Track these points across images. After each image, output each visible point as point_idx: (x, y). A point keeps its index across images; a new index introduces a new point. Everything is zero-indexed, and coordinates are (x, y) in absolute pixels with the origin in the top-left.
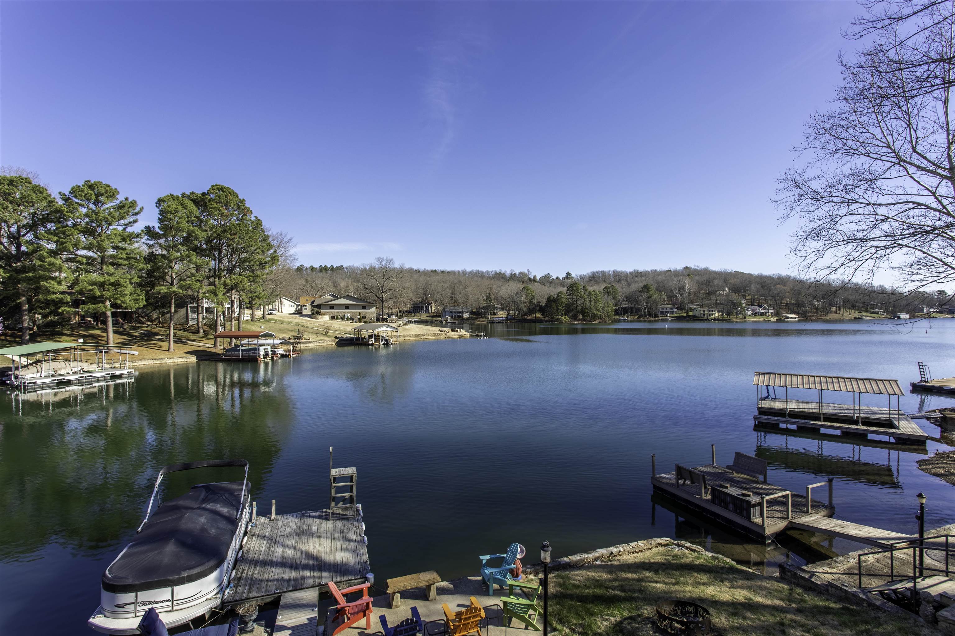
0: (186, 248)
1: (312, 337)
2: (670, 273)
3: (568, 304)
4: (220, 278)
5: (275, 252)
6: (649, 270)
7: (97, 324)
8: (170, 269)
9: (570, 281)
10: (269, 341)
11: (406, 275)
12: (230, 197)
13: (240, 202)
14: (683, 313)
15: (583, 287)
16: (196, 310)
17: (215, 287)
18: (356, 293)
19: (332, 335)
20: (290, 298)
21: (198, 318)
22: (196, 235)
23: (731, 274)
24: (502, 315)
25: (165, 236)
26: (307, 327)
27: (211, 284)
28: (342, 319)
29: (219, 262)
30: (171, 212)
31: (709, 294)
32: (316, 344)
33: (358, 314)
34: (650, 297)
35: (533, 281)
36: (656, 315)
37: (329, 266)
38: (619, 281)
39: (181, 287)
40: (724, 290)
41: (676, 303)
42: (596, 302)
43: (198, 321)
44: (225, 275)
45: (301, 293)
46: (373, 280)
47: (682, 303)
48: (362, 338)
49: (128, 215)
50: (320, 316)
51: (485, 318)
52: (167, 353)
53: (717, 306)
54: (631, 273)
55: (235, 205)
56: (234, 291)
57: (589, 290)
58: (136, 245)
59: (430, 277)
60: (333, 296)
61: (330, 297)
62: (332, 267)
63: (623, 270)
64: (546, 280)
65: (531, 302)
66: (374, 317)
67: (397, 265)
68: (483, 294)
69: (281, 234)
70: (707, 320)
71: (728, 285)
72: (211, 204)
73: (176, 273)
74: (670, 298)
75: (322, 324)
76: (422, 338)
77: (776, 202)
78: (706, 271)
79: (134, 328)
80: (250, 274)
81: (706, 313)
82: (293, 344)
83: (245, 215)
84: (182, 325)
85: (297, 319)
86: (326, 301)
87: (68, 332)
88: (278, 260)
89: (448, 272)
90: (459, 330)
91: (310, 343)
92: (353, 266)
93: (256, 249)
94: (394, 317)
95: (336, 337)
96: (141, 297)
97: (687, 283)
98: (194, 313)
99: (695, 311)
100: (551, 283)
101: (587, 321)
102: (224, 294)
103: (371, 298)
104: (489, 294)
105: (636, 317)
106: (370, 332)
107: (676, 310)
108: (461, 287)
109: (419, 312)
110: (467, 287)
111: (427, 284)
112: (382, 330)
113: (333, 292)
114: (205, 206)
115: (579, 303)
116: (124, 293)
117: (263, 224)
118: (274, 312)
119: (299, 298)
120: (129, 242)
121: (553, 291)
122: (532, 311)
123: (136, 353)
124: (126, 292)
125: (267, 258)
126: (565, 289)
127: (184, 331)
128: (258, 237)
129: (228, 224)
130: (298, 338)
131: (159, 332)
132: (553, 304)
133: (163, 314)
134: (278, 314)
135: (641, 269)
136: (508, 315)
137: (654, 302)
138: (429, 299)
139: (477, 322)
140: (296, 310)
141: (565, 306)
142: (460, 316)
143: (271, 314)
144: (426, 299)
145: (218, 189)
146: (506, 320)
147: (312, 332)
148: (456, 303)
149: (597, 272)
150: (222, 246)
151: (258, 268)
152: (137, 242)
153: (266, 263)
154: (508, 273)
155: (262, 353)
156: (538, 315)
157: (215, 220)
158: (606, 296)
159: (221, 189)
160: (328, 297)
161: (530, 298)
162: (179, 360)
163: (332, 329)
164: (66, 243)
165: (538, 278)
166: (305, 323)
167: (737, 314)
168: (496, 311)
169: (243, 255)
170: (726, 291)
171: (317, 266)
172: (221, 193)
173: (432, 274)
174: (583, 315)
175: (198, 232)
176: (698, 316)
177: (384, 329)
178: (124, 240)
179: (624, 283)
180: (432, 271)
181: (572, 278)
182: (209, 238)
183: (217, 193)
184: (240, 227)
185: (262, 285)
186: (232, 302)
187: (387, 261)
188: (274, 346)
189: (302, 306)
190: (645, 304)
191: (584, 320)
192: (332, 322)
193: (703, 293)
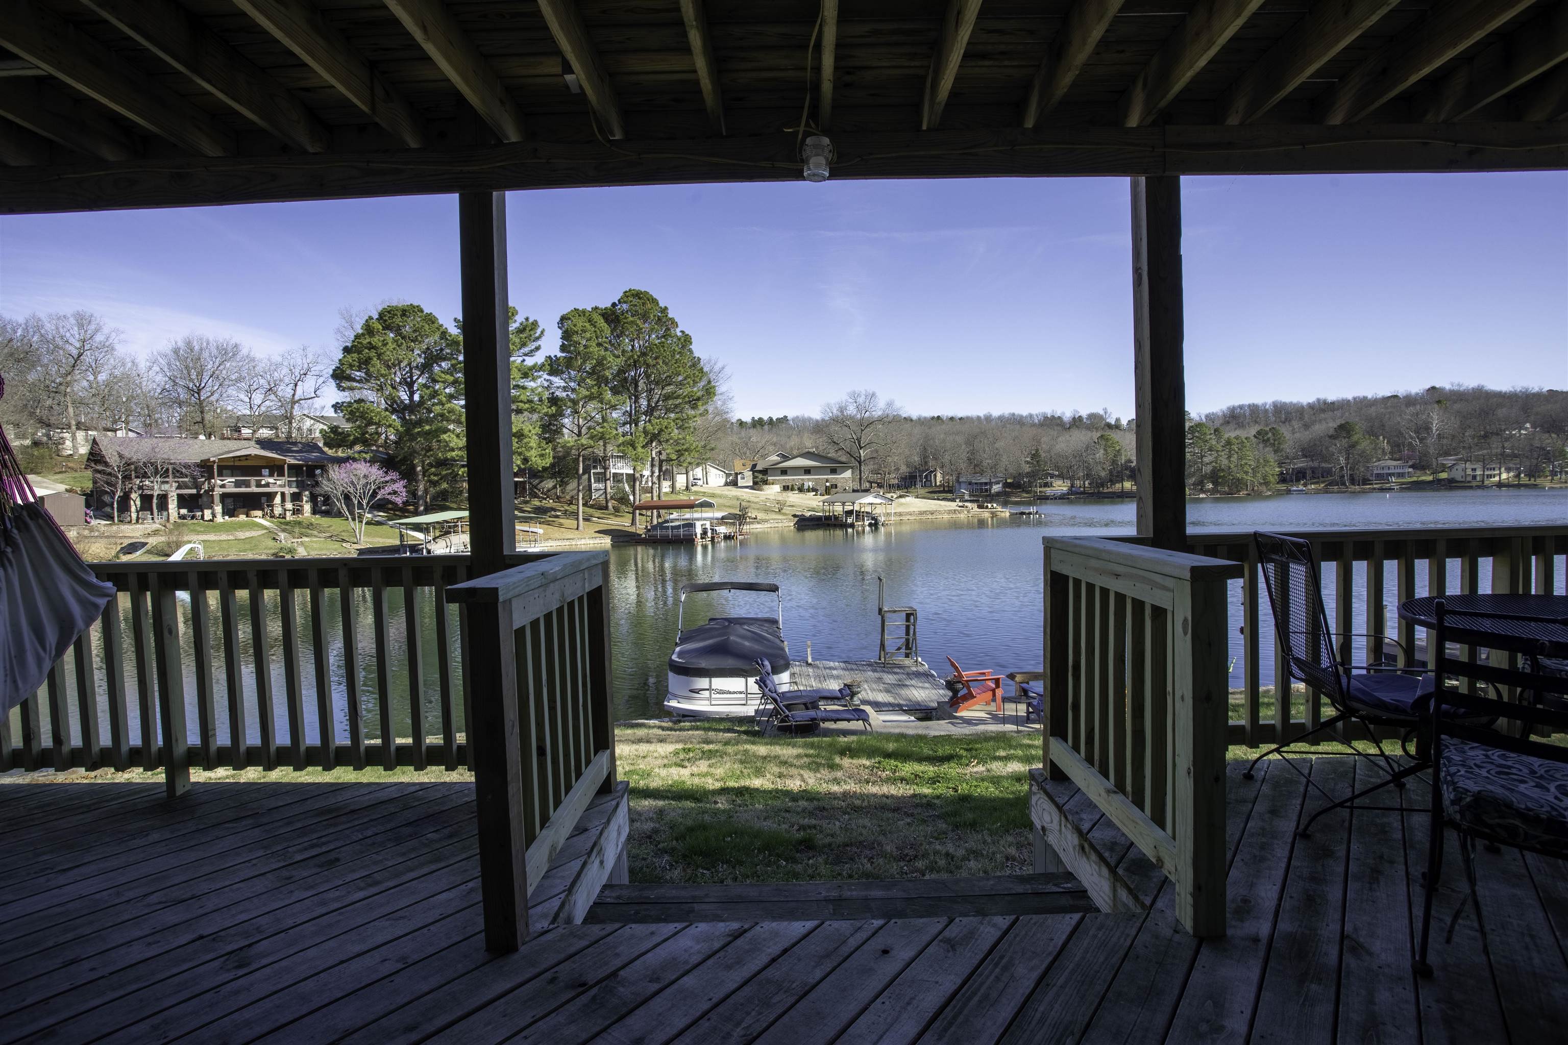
1: (760, 516)
2: (1396, 400)
4: (638, 423)
5: (709, 383)
8: (577, 414)
10: (708, 514)
12: (648, 306)
13: (662, 312)
14: (1425, 474)
15: (1216, 430)
16: (602, 478)
18: (817, 448)
19: (787, 512)
20: (717, 464)
21: (606, 489)
22: (608, 363)
24: (1061, 486)
26: (750, 502)
28: (801, 490)
29: (635, 402)
30: (577, 332)
31: (1485, 436)
32: (767, 525)
33: (824, 481)
34: (1353, 446)
35: (1114, 427)
36: (1365, 481)
37: (766, 418)
38: (1287, 420)
40: (1520, 429)
41: (1410, 457)
42: (1240, 458)
45: (733, 455)
46: (844, 429)
47: (1425, 454)
48: (835, 515)
49: (529, 340)
50: (767, 486)
51: (1030, 492)
52: (576, 532)
53: (1503, 459)
54: (1311, 406)
55: (654, 316)
56: (654, 445)
57: (1226, 436)
58: (538, 382)
59: (930, 428)
60: (783, 455)
61: (778, 457)
62: (771, 419)
63: (1295, 401)
65: (1114, 462)
66: (850, 486)
68: (1025, 452)
71: (1532, 418)
72: (625, 318)
73: (584, 419)
74: (1398, 449)
75: (772, 497)
76: (930, 517)
79: (526, 502)
80: (677, 416)
81: (1479, 472)
83: (669, 329)
85: (732, 491)
86: (773, 463)
88: (713, 396)
89: (961, 419)
90: (990, 505)
91: (758, 523)
92: (803, 417)
93: (685, 379)
95: (795, 516)
96: (547, 451)
97: (1435, 417)
99: (1454, 470)
101: (1221, 493)
103: (843, 456)
104: (1036, 452)
105: (1322, 485)
106: (848, 508)
107: (1410, 470)
108: (985, 441)
109: (915, 485)
110: (996, 440)
111: (927, 439)
112: (867, 502)
113: (782, 451)
114: (618, 321)
115: (1208, 459)
117: (692, 340)
119: (729, 463)
122: (1115, 477)
123: (541, 531)
124: (531, 444)
125: (699, 391)
128: (687, 362)
129: (648, 344)
130: (741, 517)
131: (555, 507)
134: (705, 485)
135: (1332, 397)
136: (1072, 486)
137: (1361, 456)
138: (931, 463)
139: (1016, 499)
140: (728, 481)
142: (986, 490)
143: (695, 485)
144: (926, 463)
145: (632, 295)
146: (1068, 494)
147: (759, 509)
148: (976, 466)
149: (1241, 407)
150: (640, 376)
151: (687, 406)
152: (539, 378)
153: (698, 399)
154: (1068, 415)
155: (699, 531)
156: (1128, 485)
157: (631, 340)
158: (1261, 446)
159: (636, 295)
160: (775, 458)
161: (1111, 456)
162: (592, 542)
163: (788, 504)
166: (746, 497)
167: (1553, 473)
168: (1049, 480)
169: (669, 389)
170: (1526, 429)
172: (638, 300)
173: (934, 422)
174: (1216, 483)
175: (610, 359)
176: (1460, 479)
177: (870, 501)
178: (526, 375)
179: (1296, 424)
180: (933, 418)
183: (631, 302)
184: (663, 347)
187: (866, 397)
188: (714, 523)
189: (737, 474)
190: (1342, 461)
191: (1218, 492)
192: (785, 494)
193: (1473, 437)
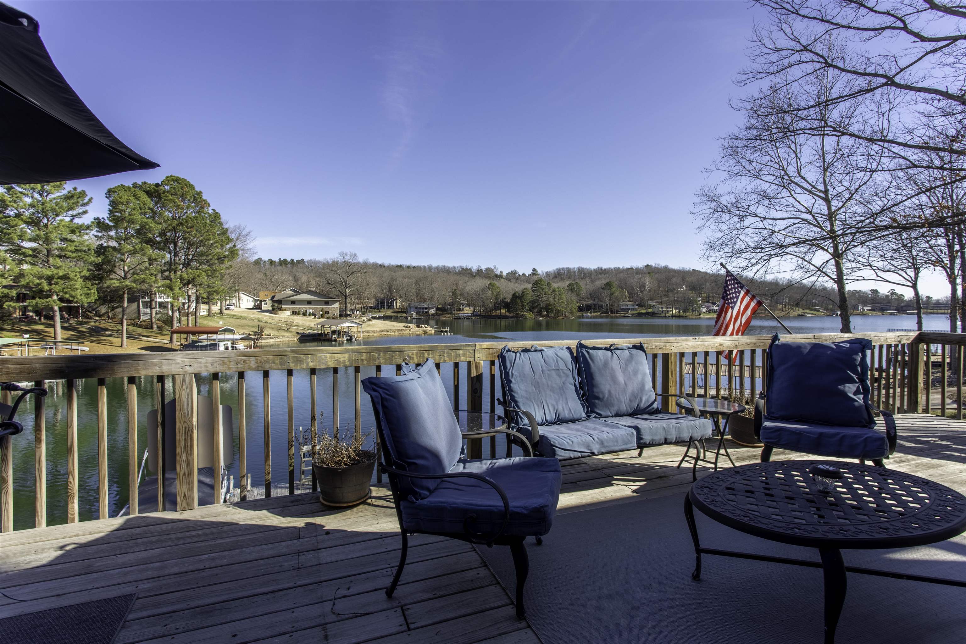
0: (140, 240)
1: (273, 333)
2: (632, 270)
3: (533, 301)
4: (175, 272)
5: (234, 246)
6: (613, 267)
7: (40, 319)
8: (122, 263)
9: (535, 278)
10: (229, 336)
11: (371, 270)
12: (186, 189)
13: (197, 195)
14: (643, 309)
15: (548, 284)
16: (149, 305)
17: (171, 281)
18: (318, 288)
19: (293, 330)
20: (249, 293)
21: (151, 313)
22: (150, 227)
23: (689, 272)
24: (468, 311)
25: (116, 227)
26: (267, 323)
27: (167, 278)
28: (304, 314)
29: (175, 256)
30: (122, 203)
31: (667, 291)
32: (277, 340)
33: (320, 309)
34: (612, 294)
35: (499, 277)
36: (617, 312)
37: (289, 259)
38: (584, 278)
39: (135, 281)
40: (681, 288)
41: (637, 300)
42: (560, 299)
43: (151, 316)
44: (181, 270)
45: (259, 288)
46: (336, 275)
47: (642, 300)
48: (325, 333)
49: (77, 206)
50: (281, 312)
51: (451, 314)
52: (120, 349)
53: (674, 303)
54: (595, 271)
55: (191, 197)
56: (190, 286)
57: (553, 287)
58: (86, 237)
59: (394, 272)
60: (294, 291)
61: (291, 292)
62: (292, 260)
63: (588, 267)
64: (513, 276)
65: (496, 299)
66: (337, 313)
67: (361, 259)
68: (449, 290)
69: (239, 227)
70: (665, 317)
71: (686, 283)
72: (166, 196)
73: (129, 267)
74: (632, 296)
75: (283, 320)
76: (386, 333)
77: (694, 214)
78: (666, 270)
79: (81, 323)
80: (208, 268)
81: (664, 310)
82: (254, 339)
83: (202, 207)
84: (134, 320)
85: (256, 314)
86: (287, 296)
87: (9, 328)
88: (237, 254)
89: (414, 267)
90: (423, 326)
91: (271, 338)
92: (315, 260)
93: (214, 243)
94: (358, 313)
95: (298, 333)
96: (92, 291)
97: (648, 280)
98: (147, 308)
99: (654, 308)
100: (517, 279)
101: (551, 317)
102: (180, 289)
103: (334, 293)
104: (455, 290)
105: (599, 314)
106: (334, 328)
107: (637, 307)
108: (427, 283)
109: (384, 307)
110: (432, 282)
111: (392, 279)
112: (346, 325)
113: (294, 287)
114: (159, 197)
115: (544, 299)
116: (74, 287)
117: (222, 216)
118: (231, 308)
119: (258, 293)
120: (78, 234)
121: (518, 288)
122: (497, 307)
123: (87, 349)
124: (77, 286)
125: (225, 252)
126: (529, 286)
127: (136, 326)
128: (217, 231)
129: (184, 217)
130: (259, 334)
131: (108, 327)
132: (518, 300)
133: (113, 309)
134: (236, 309)
135: (604, 267)
136: (474, 311)
137: (616, 299)
138: (394, 295)
139: (443, 318)
140: (255, 305)
141: (530, 303)
142: (426, 312)
143: (228, 309)
144: (391, 294)
145: (173, 180)
146: (471, 316)
147: (273, 328)
148: (421, 299)
149: (563, 269)
150: (178, 239)
151: (216, 262)
152: (87, 234)
153: (225, 257)
154: (475, 268)
155: (222, 348)
156: (503, 311)
157: (170, 212)
158: (570, 292)
159: (176, 180)
160: (289, 292)
161: (495, 294)
163: (294, 324)
164: (10, 234)
165: (504, 274)
166: (265, 319)
167: (693, 311)
168: (461, 307)
169: (201, 249)
170: (683, 288)
171: (276, 259)
172: (177, 184)
173: (396, 269)
174: (547, 312)
175: (153, 225)
176: (657, 312)
177: (347, 324)
178: (73, 232)
179: (588, 280)
180: (397, 266)
181: (538, 274)
182: (164, 230)
183: (171, 185)
184: (197, 220)
185: (221, 279)
186: (189, 297)
187: (351, 256)
188: (234, 342)
189: (261, 302)
190: (607, 301)
191: (548, 317)
192: (293, 317)
193: (662, 291)
